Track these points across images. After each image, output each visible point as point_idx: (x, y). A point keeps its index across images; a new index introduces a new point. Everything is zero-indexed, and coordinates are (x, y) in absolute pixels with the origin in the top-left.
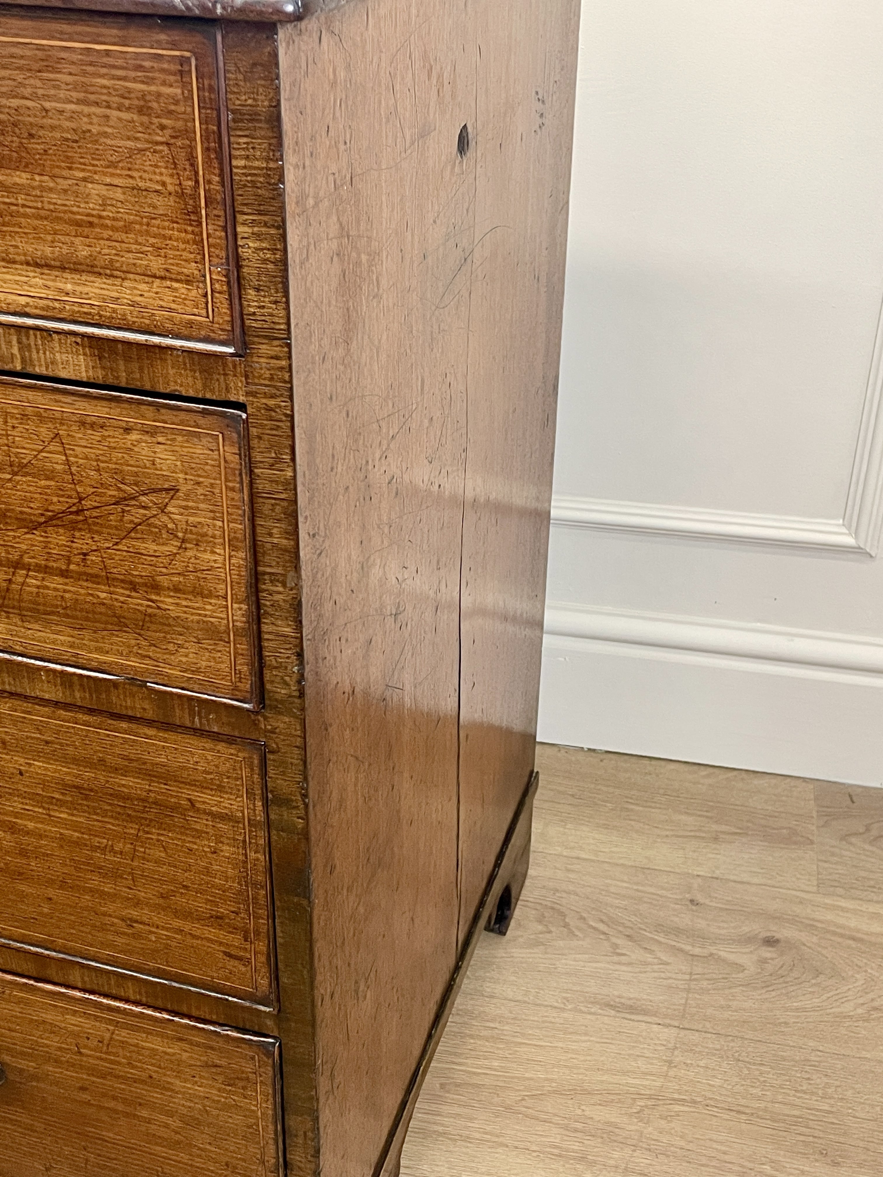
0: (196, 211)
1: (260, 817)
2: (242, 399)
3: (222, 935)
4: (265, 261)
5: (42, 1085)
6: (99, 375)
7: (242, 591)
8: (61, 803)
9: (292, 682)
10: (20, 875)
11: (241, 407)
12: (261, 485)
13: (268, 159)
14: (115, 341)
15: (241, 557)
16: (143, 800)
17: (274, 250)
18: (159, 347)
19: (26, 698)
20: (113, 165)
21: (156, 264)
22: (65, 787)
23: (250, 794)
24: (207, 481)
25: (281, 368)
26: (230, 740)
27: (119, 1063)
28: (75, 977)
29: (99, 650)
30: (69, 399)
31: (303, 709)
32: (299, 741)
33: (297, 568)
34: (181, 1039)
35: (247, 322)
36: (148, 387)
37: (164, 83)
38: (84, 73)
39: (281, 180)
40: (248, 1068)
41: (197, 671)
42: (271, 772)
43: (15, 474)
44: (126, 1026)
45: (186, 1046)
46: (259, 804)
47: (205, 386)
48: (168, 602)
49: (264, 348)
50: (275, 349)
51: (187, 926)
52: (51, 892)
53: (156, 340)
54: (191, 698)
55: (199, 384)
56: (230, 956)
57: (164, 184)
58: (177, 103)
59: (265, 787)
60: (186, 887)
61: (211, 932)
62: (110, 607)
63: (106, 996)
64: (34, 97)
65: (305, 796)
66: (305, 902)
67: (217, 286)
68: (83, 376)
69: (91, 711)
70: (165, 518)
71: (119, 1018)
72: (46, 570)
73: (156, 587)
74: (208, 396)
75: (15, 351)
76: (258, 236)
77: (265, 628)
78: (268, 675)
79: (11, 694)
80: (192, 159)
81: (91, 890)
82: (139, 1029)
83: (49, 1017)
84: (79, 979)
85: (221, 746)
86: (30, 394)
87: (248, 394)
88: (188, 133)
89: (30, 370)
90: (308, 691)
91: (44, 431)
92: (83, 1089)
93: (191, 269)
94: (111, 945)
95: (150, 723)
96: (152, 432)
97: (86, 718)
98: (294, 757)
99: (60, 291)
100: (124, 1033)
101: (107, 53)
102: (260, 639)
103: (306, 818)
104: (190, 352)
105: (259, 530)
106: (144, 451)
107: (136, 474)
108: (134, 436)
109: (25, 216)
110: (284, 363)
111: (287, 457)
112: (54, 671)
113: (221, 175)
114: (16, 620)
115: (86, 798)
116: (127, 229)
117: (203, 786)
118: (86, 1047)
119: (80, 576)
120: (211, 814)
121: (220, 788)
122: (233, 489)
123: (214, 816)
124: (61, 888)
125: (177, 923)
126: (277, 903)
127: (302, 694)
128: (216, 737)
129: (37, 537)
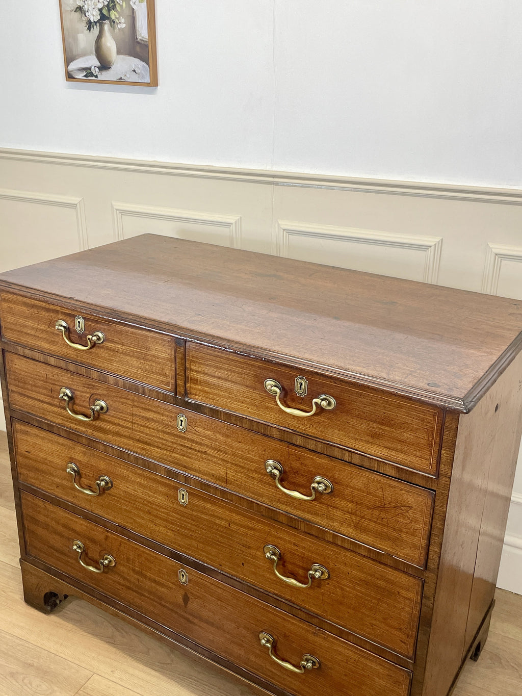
0: (432, 445)
1: (419, 601)
2: (435, 489)
3: (401, 635)
4: (447, 459)
5: (332, 672)
6: (397, 476)
7: (426, 537)
8: (358, 584)
9: (436, 564)
10: (341, 603)
11: (435, 491)
12: (436, 511)
13: (453, 438)
14: (403, 469)
15: (427, 528)
16: (385, 589)
17: (451, 457)
18: (415, 473)
19: (355, 552)
20: (411, 430)
21: (418, 454)
22: (361, 580)
23: (417, 594)
24: (421, 507)
25: (447, 484)
26: (414, 577)
27: (359, 669)
28: (351, 638)
29: (381, 544)
30: (387, 479)
31: (438, 573)
32: (435, 582)
33: (443, 534)
34: (381, 665)
35: (440, 472)
36: (410, 481)
37: (429, 416)
38: (409, 411)
39: (455, 443)
40: (401, 679)
41: (409, 556)
42: (425, 589)
43: (368, 494)
44: (364, 657)
45: (383, 668)
46: (419, 597)
47: (426, 484)
48: (404, 536)
49: (444, 478)
50: (447, 479)
51: (390, 630)
52: (349, 611)
53: (415, 471)
54: (405, 563)
55: (424, 483)
56: (402, 641)
57: (424, 437)
58: (431, 421)
59: (422, 593)
60: (392, 617)
61: (397, 633)
62: (387, 533)
63: (360, 646)
64: (395, 412)
65: (434, 598)
66: (429, 630)
67: (434, 462)
68: (393, 475)
69: (374, 560)
70: (407, 514)
71: (362, 654)
72: (370, 520)
73: (401, 531)
74: (426, 487)
75: (376, 466)
76: (447, 454)
77: (430, 548)
78: (429, 561)
79: (352, 551)
80: (433, 434)
81: (362, 612)
82: (368, 659)
83: (340, 649)
84: (352, 639)
85: (411, 578)
86: (377, 476)
87: (437, 488)
88: (433, 428)
89: (379, 471)
90: (440, 568)
91: (379, 486)
92: (345, 675)
93: (428, 457)
94: (365, 631)
95: (391, 567)
96: (408, 492)
97: (371, 561)
98: (433, 586)
99: (391, 454)
100: (363, 659)
101: (416, 407)
102: (428, 551)
103: (433, 604)
104: (423, 475)
105: (433, 522)
106: (405, 496)
107: (402, 501)
108: (403, 492)
109: (386, 436)
110: (448, 483)
111: (445, 506)
112: (367, 547)
113: (440, 439)
114: (359, 532)
115: (366, 584)
116: (413, 445)
117: (402, 588)
118: (349, 661)
119: (379, 524)
120: (404, 597)
121: (408, 590)
122: (428, 510)
123: (405, 598)
124: (353, 610)
125: (387, 628)
126: (420, 628)
127: (438, 568)
128: (410, 575)
129: (370, 511)
